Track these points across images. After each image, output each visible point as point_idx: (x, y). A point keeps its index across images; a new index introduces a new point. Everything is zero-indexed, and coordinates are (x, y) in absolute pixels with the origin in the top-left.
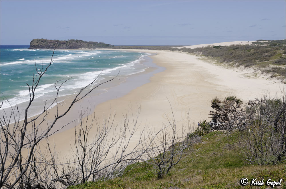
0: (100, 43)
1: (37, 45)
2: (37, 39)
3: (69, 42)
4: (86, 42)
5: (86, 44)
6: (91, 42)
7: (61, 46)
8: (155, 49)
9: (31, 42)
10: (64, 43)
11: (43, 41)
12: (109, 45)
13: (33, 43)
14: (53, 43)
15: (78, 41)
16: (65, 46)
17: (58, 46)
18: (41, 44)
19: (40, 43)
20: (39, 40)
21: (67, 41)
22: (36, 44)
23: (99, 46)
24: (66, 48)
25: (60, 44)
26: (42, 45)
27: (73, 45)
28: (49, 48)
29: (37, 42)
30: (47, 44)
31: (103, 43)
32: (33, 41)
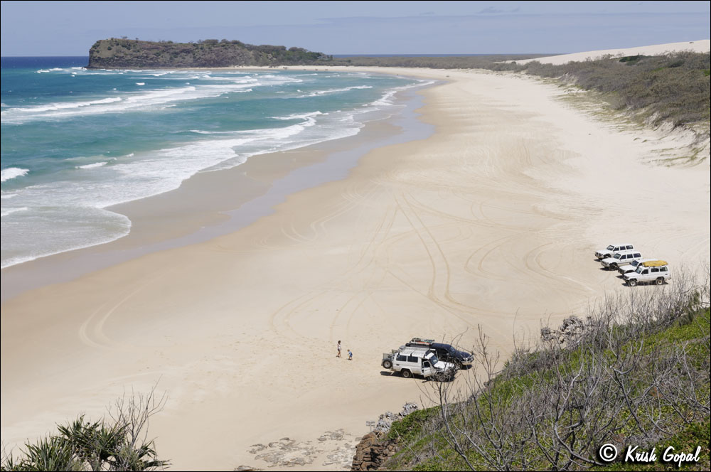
0: (293, 50)
1: (110, 57)
2: (109, 39)
3: (201, 49)
4: (251, 48)
5: (252, 52)
6: (266, 46)
7: (179, 59)
8: (450, 68)
9: (94, 47)
10: (187, 51)
11: (127, 44)
12: (319, 54)
13: (98, 52)
14: (155, 51)
15: (227, 43)
16: (189, 58)
17: (171, 58)
18: (122, 55)
19: (118, 51)
20: (114, 43)
21: (194, 45)
22: (105, 54)
23: (289, 59)
24: (192, 66)
25: (176, 54)
26: (122, 57)
27: (214, 57)
28: (144, 65)
29: (110, 49)
30: (138, 54)
32: (97, 45)
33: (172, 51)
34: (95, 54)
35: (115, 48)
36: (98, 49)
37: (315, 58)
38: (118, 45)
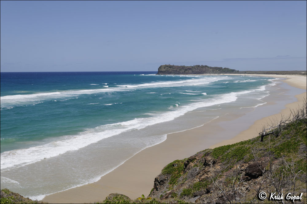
0: (225, 68)
1: (165, 71)
2: (164, 65)
3: (195, 68)
4: (211, 68)
6: (216, 67)
7: (187, 71)
9: (159, 67)
10: (190, 69)
11: (170, 67)
12: (234, 70)
14: (179, 69)
15: (203, 66)
16: (190, 71)
17: (184, 71)
18: (169, 70)
19: (167, 69)
20: (166, 66)
21: (192, 67)
22: (163, 70)
23: (224, 72)
24: (191, 74)
25: (186, 70)
26: (169, 71)
27: (199, 71)
28: (176, 73)
29: (165, 68)
30: (174, 70)
31: (228, 68)
32: (160, 67)
33: (185, 69)
34: (160, 70)
35: (166, 68)
36: (161, 68)
37: (233, 71)
38: (167, 67)
